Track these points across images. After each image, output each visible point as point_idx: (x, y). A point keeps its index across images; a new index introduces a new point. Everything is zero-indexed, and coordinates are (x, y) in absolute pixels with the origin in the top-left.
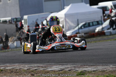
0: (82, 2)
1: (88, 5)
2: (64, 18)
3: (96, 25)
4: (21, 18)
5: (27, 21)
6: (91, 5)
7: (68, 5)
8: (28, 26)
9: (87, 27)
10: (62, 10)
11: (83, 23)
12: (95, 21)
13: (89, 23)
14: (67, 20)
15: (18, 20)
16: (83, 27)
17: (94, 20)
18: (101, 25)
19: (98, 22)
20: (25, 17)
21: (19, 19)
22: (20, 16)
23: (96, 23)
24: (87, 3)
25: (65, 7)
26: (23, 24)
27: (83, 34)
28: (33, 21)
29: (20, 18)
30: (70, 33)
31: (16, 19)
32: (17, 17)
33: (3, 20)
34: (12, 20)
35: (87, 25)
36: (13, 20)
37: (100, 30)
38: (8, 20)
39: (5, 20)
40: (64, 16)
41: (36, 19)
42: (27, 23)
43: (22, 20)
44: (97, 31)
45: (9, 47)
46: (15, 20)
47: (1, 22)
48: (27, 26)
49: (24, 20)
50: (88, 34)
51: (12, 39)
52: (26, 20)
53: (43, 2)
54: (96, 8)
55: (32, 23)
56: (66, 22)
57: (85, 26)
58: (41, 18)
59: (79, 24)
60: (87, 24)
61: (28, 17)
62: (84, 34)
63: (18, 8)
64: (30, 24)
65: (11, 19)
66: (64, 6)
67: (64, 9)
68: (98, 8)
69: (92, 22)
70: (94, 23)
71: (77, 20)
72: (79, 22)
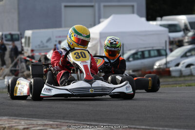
0: (133, 13)
1: (144, 19)
2: (98, 40)
3: (155, 56)
4: (21, 34)
5: (31, 40)
6: (148, 19)
7: (107, 17)
8: (32, 51)
9: (138, 59)
11: (133, 52)
12: (155, 48)
13: (143, 52)
15: (14, 37)
16: (131, 59)
17: (153, 47)
18: (165, 57)
19: (159, 51)
20: (28, 33)
21: (17, 36)
22: (19, 30)
23: (156, 53)
24: (141, 16)
25: (101, 20)
26: (23, 45)
27: (131, 71)
28: (42, 42)
29: (18, 35)
31: (12, 35)
32: (13, 33)
34: (4, 37)
35: (139, 56)
36: (6, 37)
37: (162, 67)
40: (98, 36)
41: (47, 39)
42: (31, 45)
43: (22, 38)
44: (155, 67)
46: (9, 37)
48: (30, 49)
49: (26, 37)
51: (1, 71)
52: (29, 38)
53: (63, 7)
54: (157, 25)
55: (39, 45)
56: (101, 46)
57: (136, 56)
58: (56, 37)
59: (125, 52)
60: (140, 53)
61: (33, 33)
62: (134, 71)
64: (36, 47)
65: (2, 35)
66: (100, 18)
67: (99, 23)
68: (161, 25)
69: (149, 51)
70: (152, 53)
72: (125, 49)
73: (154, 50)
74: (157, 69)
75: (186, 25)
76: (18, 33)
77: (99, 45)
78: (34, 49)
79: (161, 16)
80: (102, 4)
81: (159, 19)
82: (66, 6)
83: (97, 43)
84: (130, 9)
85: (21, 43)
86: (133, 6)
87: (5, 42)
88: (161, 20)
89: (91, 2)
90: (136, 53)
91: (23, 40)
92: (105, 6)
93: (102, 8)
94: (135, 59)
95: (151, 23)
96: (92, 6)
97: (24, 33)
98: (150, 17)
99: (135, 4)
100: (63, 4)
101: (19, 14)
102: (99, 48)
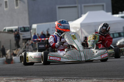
0: (103, 9)
1: (110, 13)
2: (80, 28)
3: (117, 37)
5: (36, 31)
6: (113, 13)
7: (85, 13)
10: (78, 18)
12: (116, 32)
15: (26, 29)
18: (123, 37)
19: (119, 34)
20: (34, 26)
21: (28, 29)
23: (118, 35)
25: (82, 15)
29: (29, 27)
31: (24, 28)
32: (25, 26)
33: (9, 30)
34: (19, 29)
36: (21, 29)
37: (121, 44)
38: (14, 30)
39: (11, 29)
40: (79, 26)
43: (31, 29)
45: (13, 61)
46: (23, 29)
47: (6, 31)
49: (33, 29)
51: (18, 51)
52: (35, 29)
53: (57, 8)
54: (119, 17)
56: (82, 32)
58: (53, 28)
61: (37, 26)
63: (26, 15)
65: (18, 28)
68: (121, 17)
69: (113, 34)
70: (115, 35)
73: (116, 33)
76: (29, 26)
79: (122, 11)
80: (83, 5)
81: (120, 13)
82: (59, 8)
83: (79, 30)
84: (101, 7)
85: (31, 33)
86: (103, 5)
87: (20, 33)
88: (122, 13)
89: (76, 3)
91: (32, 31)
92: (85, 6)
93: (83, 7)
95: (115, 16)
96: (76, 7)
97: (32, 26)
99: (104, 4)
100: (57, 6)
101: (29, 14)
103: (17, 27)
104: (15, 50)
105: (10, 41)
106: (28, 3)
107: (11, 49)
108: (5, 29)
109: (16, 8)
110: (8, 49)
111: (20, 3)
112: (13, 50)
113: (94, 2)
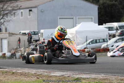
0: (92, 21)
1: (97, 24)
2: (75, 34)
3: (102, 42)
5: (43, 34)
6: (99, 25)
7: (79, 23)
8: (44, 39)
9: (94, 43)
10: (74, 27)
11: (91, 40)
12: (102, 38)
13: (96, 40)
14: (78, 36)
15: (35, 33)
16: (90, 43)
18: (106, 42)
19: (104, 39)
20: (42, 31)
21: (37, 33)
23: (102, 41)
24: (95, 23)
25: (77, 25)
26: (40, 37)
27: (90, 49)
28: (48, 35)
30: (80, 47)
31: (34, 32)
32: (35, 31)
33: (23, 32)
34: (31, 33)
35: (94, 42)
37: (105, 47)
38: (27, 33)
39: (24, 32)
41: (51, 33)
42: (43, 36)
43: (39, 33)
44: (102, 47)
46: (33, 33)
47: (21, 34)
48: (43, 38)
49: (41, 33)
50: (95, 50)
52: (42, 33)
54: (103, 27)
55: (47, 37)
56: (76, 37)
57: (93, 42)
59: (87, 40)
60: (95, 41)
61: (44, 31)
62: (92, 49)
66: (76, 24)
67: (76, 26)
68: (105, 27)
69: (99, 40)
70: (101, 41)
71: (86, 37)
72: (87, 39)
74: (103, 48)
75: (117, 27)
76: (38, 31)
77: (75, 37)
78: (45, 38)
79: (105, 23)
80: (77, 17)
81: (104, 24)
82: (60, 18)
83: (74, 36)
85: (39, 36)
86: (92, 18)
89: (72, 16)
90: (93, 41)
91: (40, 34)
92: (78, 18)
93: (77, 19)
94: (92, 43)
95: (101, 26)
96: (73, 18)
97: (40, 31)
98: (100, 23)
99: (93, 17)
100: (59, 17)
101: (38, 22)
102: (75, 38)
103: (29, 31)
104: (27, 48)
105: (25, 41)
106: (38, 14)
107: (24, 47)
108: (20, 32)
109: (29, 17)
110: (22, 47)
111: (32, 13)
112: (26, 48)
113: (85, 16)
